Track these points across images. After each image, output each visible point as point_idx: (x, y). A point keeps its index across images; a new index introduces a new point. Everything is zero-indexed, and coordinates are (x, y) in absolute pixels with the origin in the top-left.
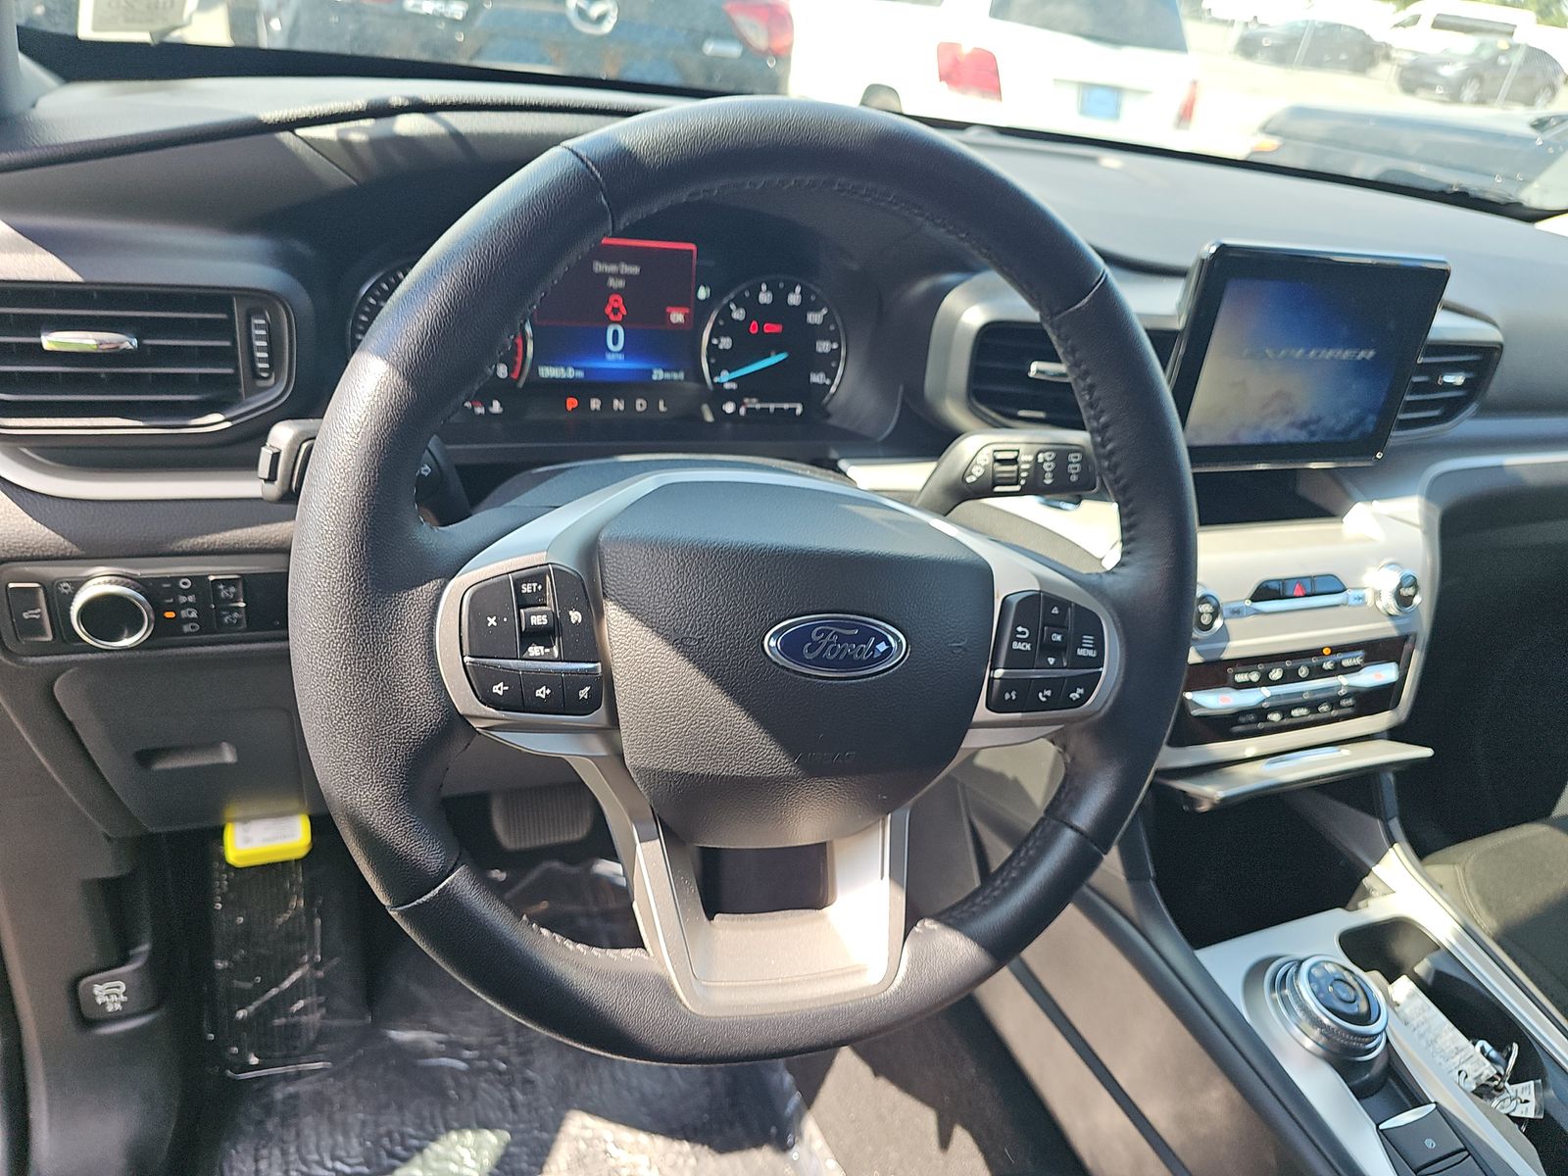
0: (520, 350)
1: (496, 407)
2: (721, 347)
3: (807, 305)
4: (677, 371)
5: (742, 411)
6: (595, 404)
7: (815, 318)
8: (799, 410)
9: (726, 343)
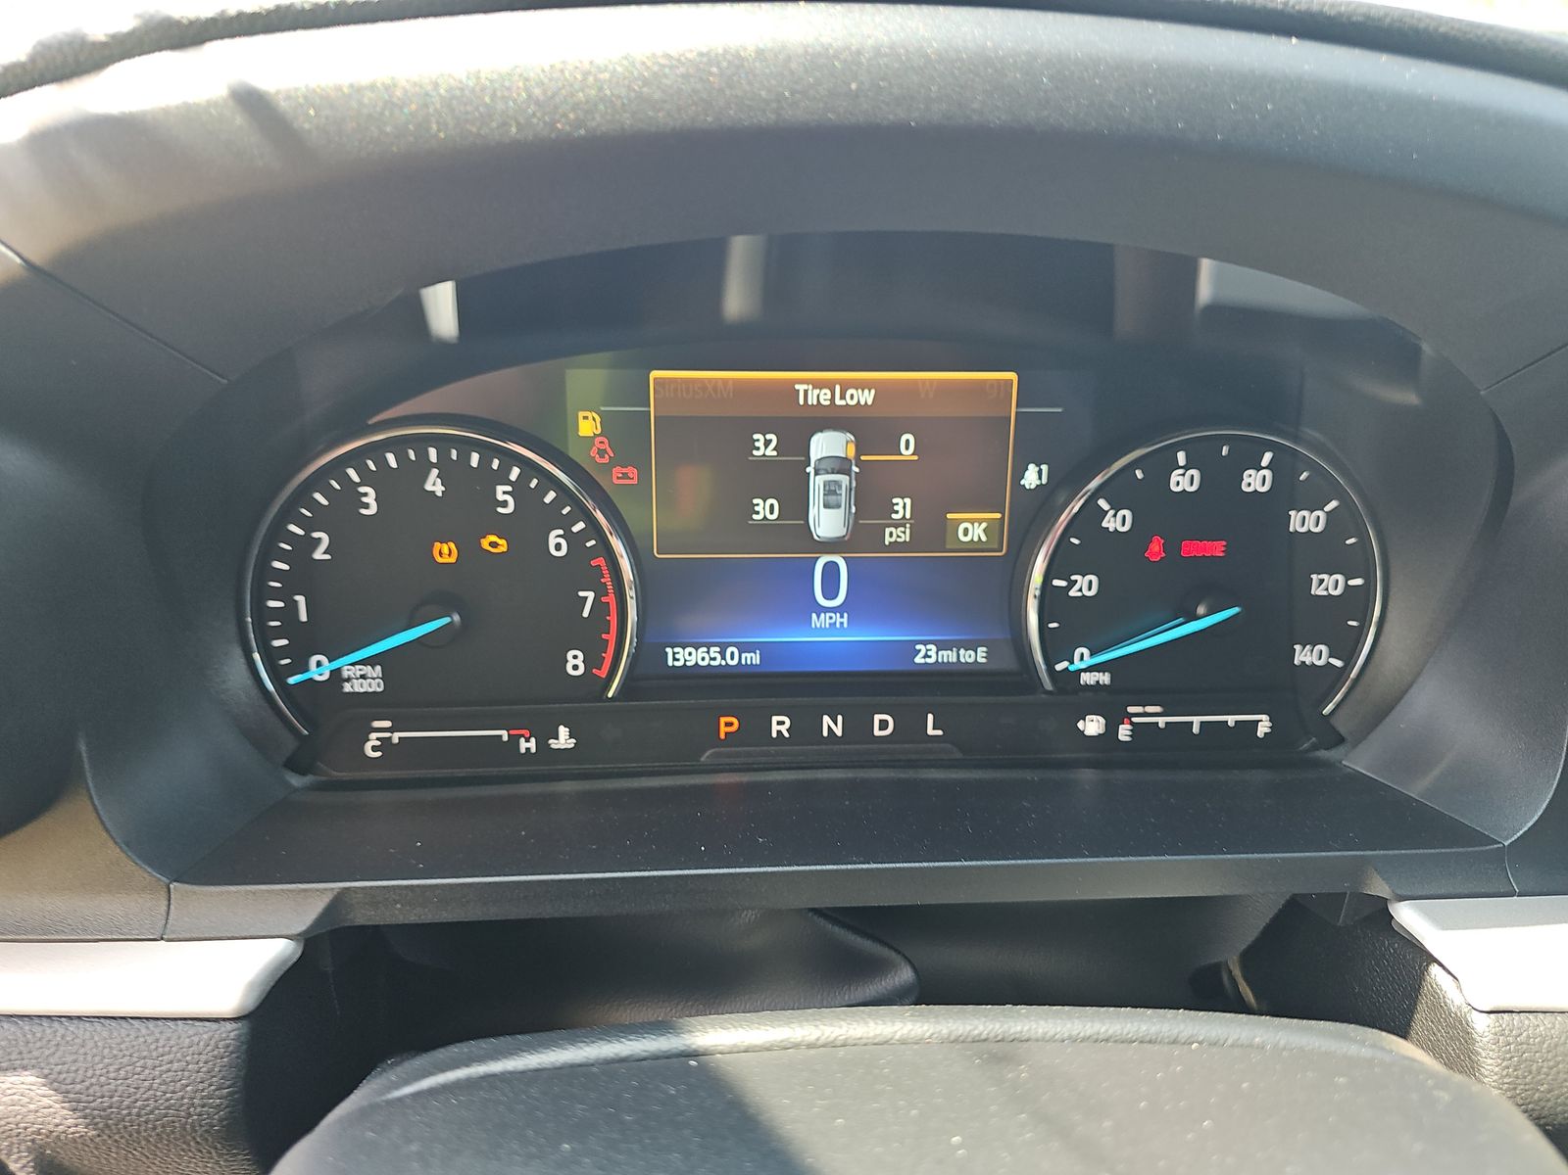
0: (613, 619)
1: (563, 740)
2: (1073, 593)
3: (1286, 494)
4: (972, 646)
5: (1124, 733)
6: (780, 725)
7: (1305, 521)
8: (1264, 728)
9: (1085, 585)
